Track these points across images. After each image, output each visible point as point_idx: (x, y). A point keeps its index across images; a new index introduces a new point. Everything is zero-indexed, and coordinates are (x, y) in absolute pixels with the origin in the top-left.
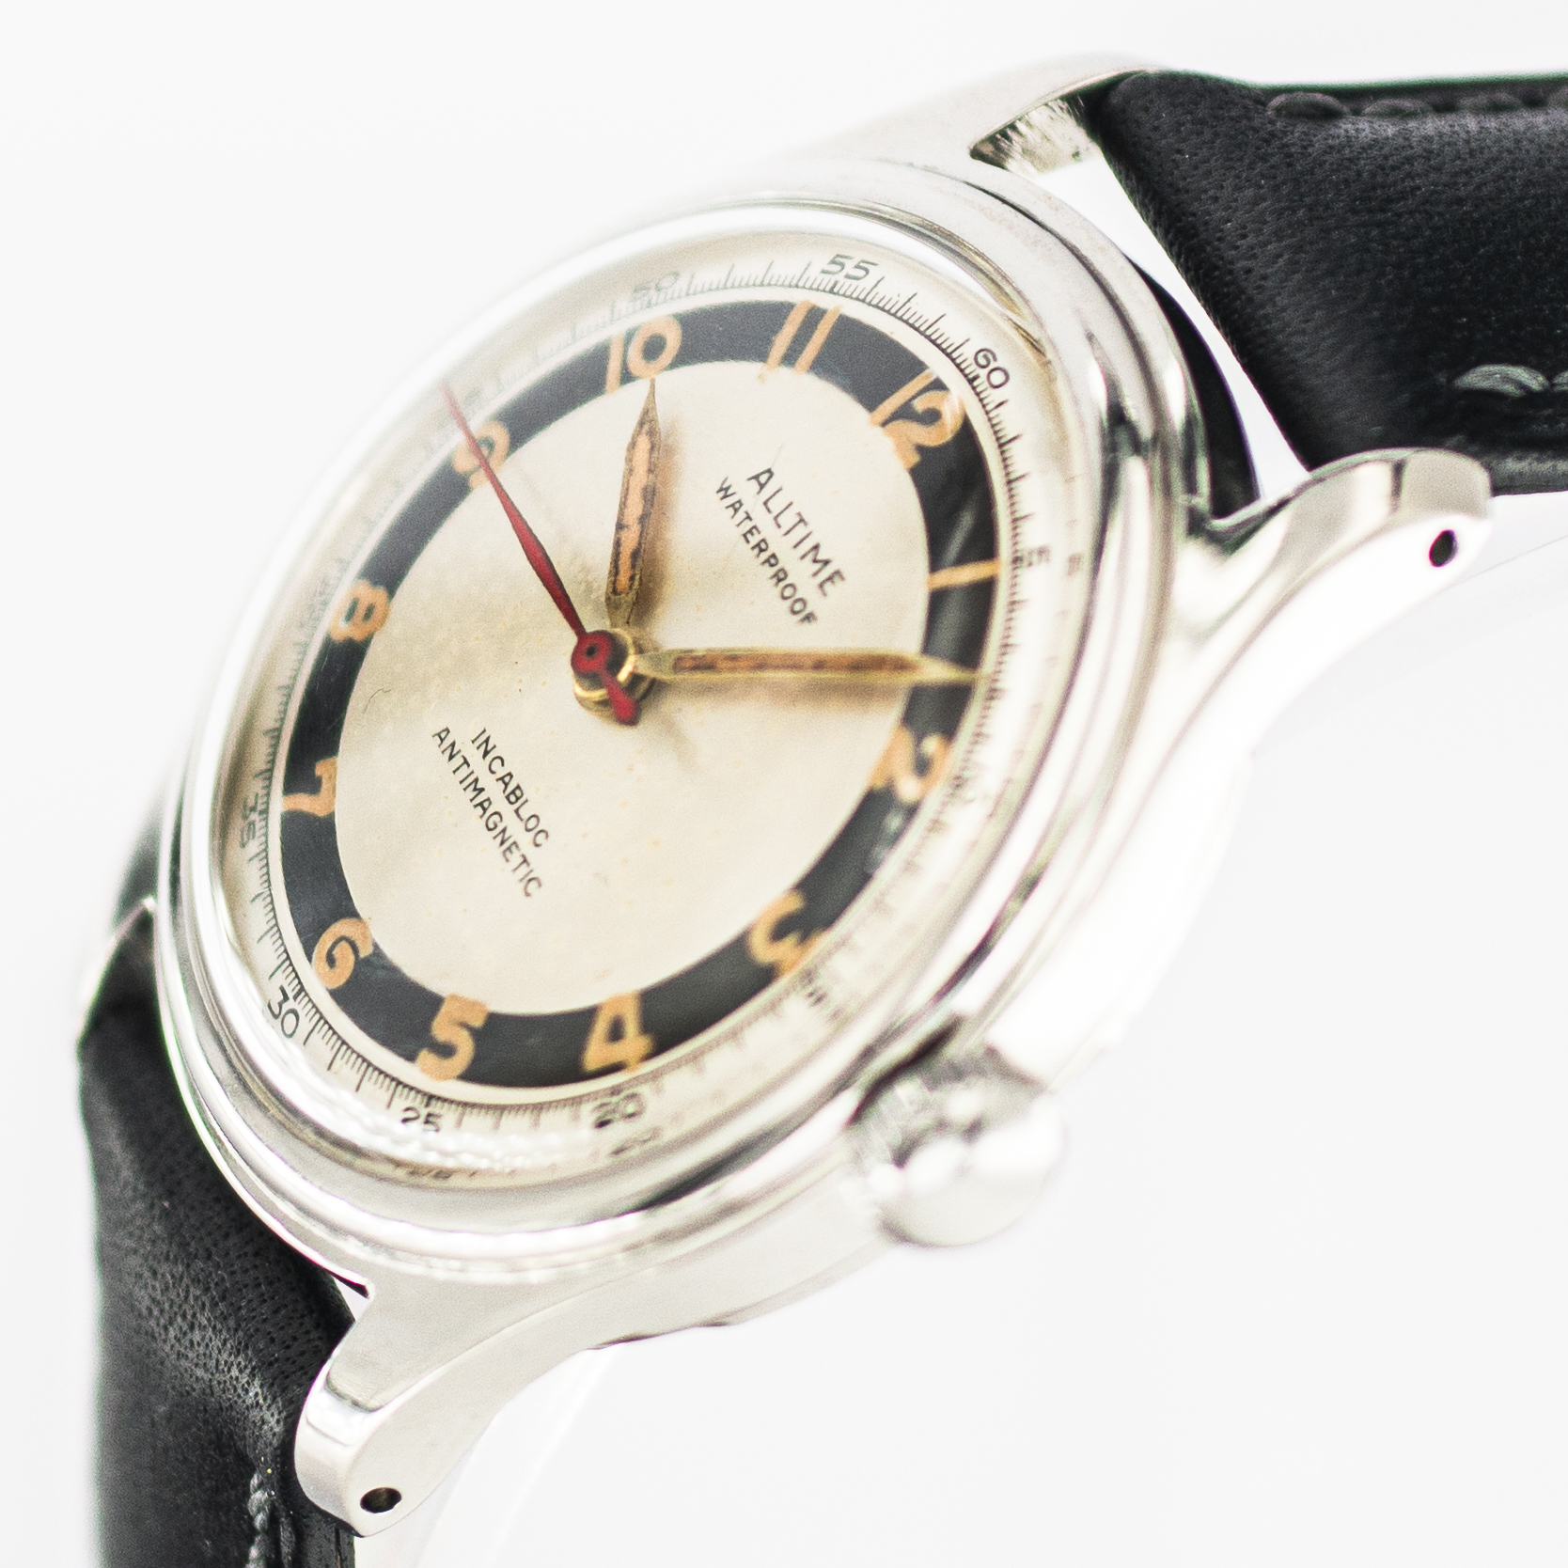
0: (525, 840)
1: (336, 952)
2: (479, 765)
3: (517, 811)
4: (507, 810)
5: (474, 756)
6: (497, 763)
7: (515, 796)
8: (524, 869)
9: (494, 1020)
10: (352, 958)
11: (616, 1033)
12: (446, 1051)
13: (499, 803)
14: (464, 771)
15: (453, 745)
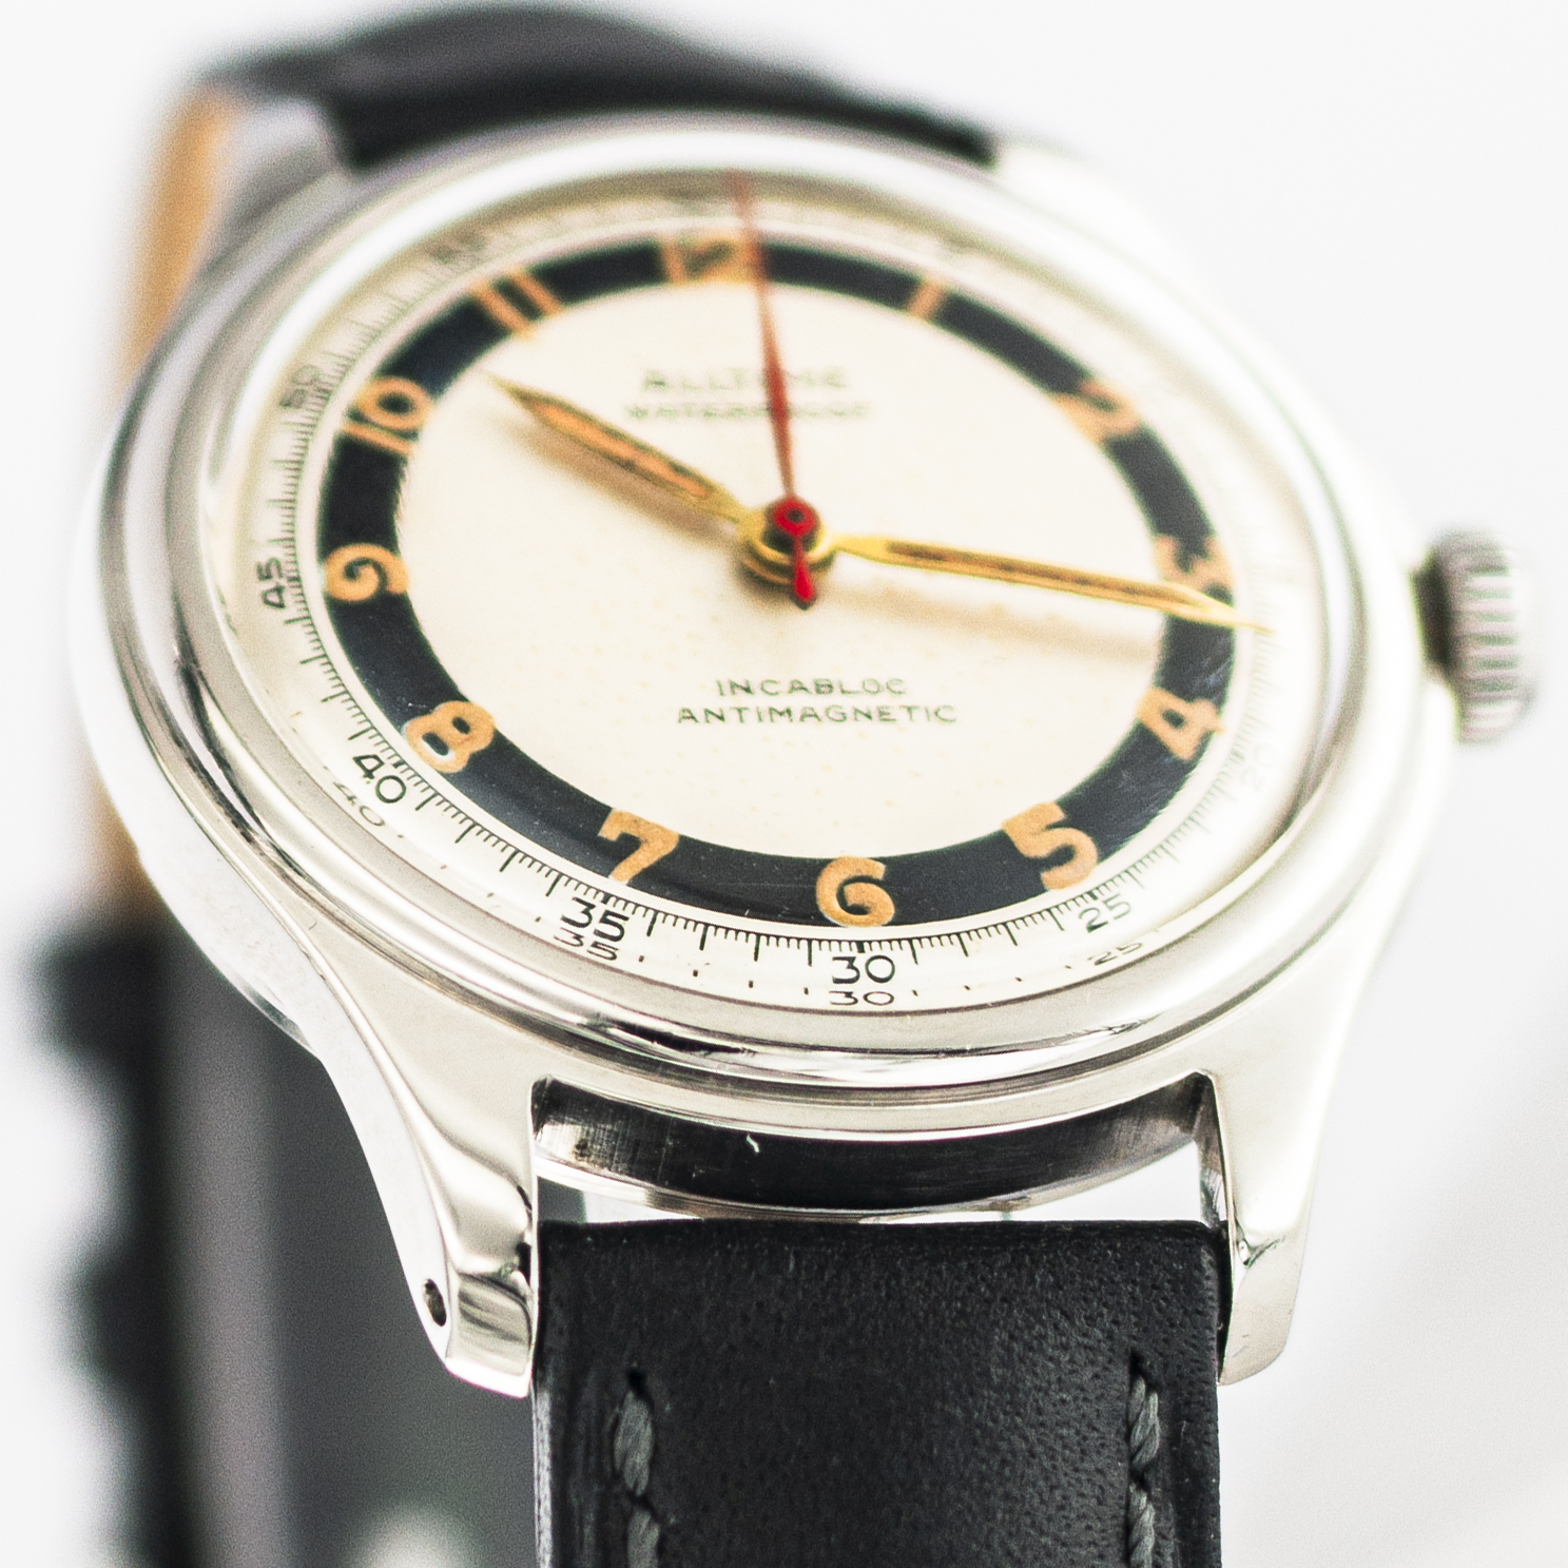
0: (884, 700)
1: (852, 900)
2: (759, 701)
3: (843, 692)
4: (835, 698)
5: (743, 699)
6: (771, 688)
7: (824, 688)
8: (918, 715)
9: (1068, 804)
10: (874, 887)
11: (1176, 720)
12: (1064, 855)
13: (819, 703)
14: (750, 717)
15: (707, 712)
